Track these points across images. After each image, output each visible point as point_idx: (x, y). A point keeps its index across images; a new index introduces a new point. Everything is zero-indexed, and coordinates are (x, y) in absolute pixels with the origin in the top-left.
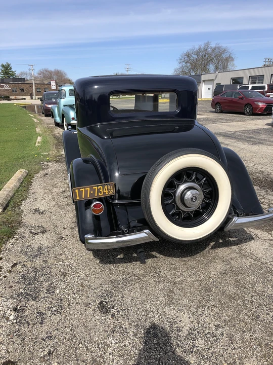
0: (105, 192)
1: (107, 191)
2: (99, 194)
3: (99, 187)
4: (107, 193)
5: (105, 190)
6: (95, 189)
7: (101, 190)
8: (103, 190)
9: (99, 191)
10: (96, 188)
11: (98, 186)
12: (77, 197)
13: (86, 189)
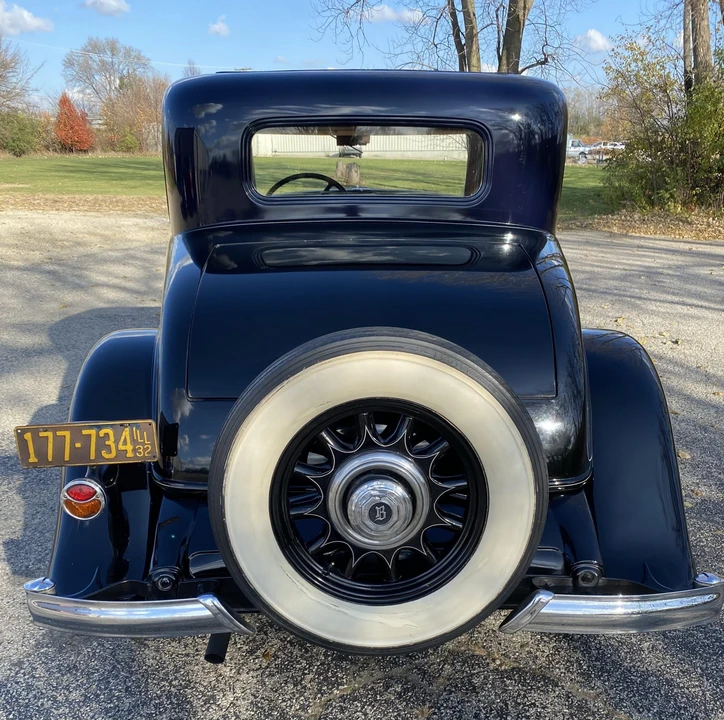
2: (104, 453)
3: (102, 433)
4: (130, 454)
5: (125, 443)
6: (89, 435)
7: (111, 442)
8: (117, 442)
9: (102, 443)
10: (93, 432)
11: (100, 428)
12: (29, 457)
13: (59, 433)
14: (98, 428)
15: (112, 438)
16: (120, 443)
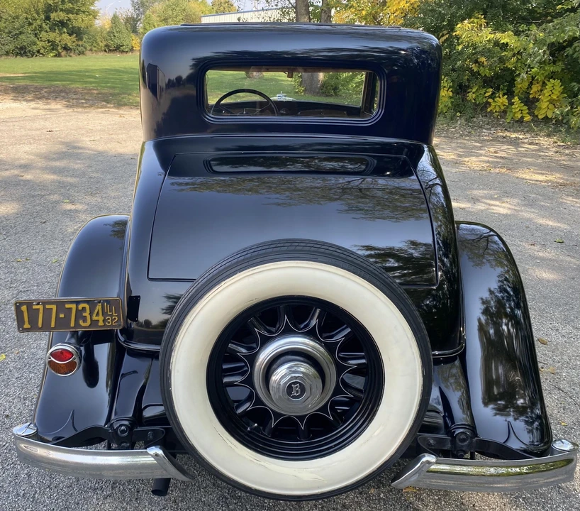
0: (95, 318)
1: (101, 318)
2: (81, 322)
3: (80, 307)
4: (101, 323)
5: (98, 314)
6: (71, 309)
7: (87, 314)
8: (91, 314)
9: (80, 315)
10: (74, 306)
12: (24, 324)
13: (48, 307)
14: (78, 303)
15: (88, 311)
16: (95, 315)
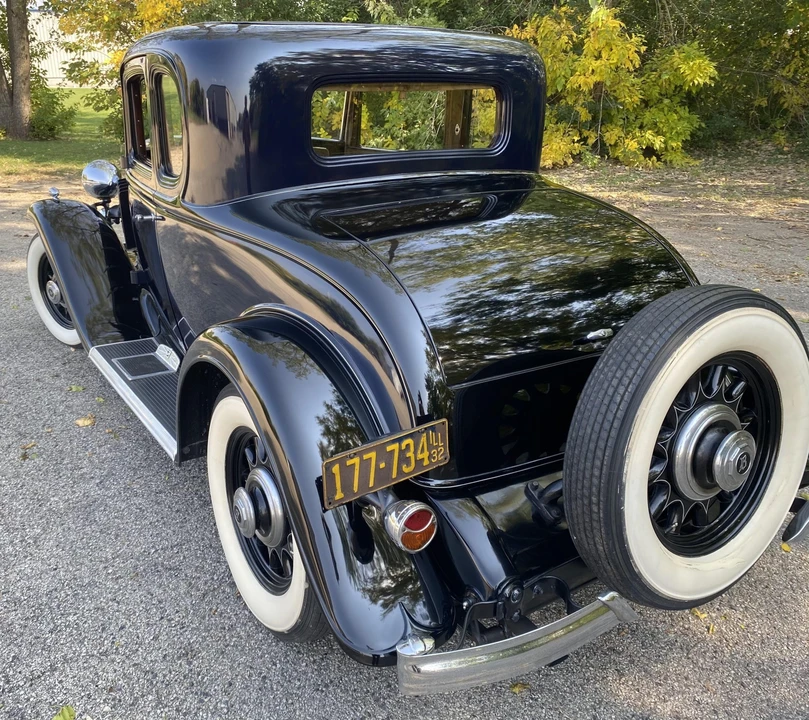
0: (420, 456)
1: (426, 454)
7: (410, 454)
8: (415, 453)
9: (403, 457)
10: (396, 446)
12: (336, 493)
13: (365, 457)
14: (400, 440)
15: (412, 448)
16: (419, 452)
